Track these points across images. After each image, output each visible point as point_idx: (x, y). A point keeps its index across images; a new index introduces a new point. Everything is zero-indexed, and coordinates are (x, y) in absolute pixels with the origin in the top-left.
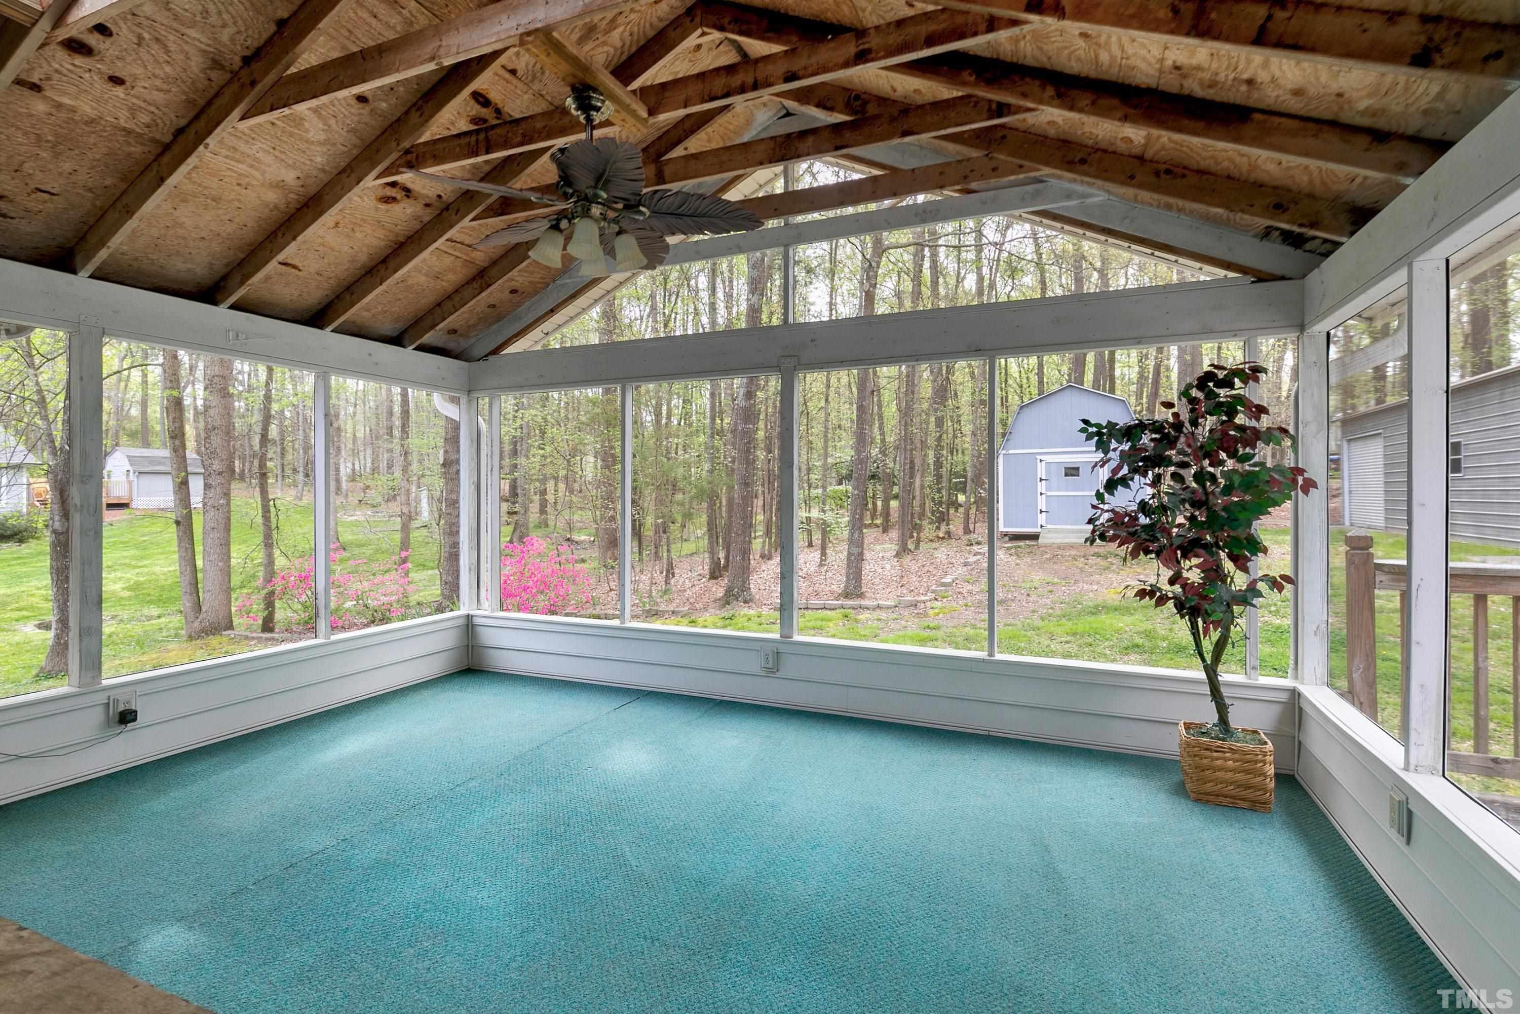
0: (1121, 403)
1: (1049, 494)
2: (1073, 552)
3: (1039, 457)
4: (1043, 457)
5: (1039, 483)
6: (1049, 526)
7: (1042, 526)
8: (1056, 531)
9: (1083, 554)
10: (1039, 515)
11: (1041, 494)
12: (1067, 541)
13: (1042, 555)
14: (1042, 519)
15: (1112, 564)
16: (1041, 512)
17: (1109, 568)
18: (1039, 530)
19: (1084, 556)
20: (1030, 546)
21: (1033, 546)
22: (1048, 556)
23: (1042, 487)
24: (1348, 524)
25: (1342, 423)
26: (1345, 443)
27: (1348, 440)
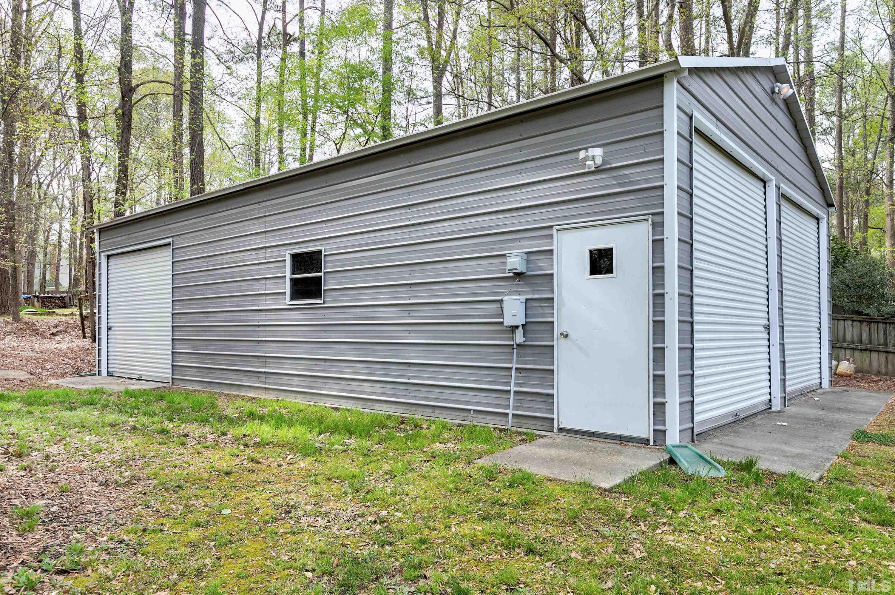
24: (104, 372)
25: (100, 231)
26: (104, 261)
27: (109, 257)
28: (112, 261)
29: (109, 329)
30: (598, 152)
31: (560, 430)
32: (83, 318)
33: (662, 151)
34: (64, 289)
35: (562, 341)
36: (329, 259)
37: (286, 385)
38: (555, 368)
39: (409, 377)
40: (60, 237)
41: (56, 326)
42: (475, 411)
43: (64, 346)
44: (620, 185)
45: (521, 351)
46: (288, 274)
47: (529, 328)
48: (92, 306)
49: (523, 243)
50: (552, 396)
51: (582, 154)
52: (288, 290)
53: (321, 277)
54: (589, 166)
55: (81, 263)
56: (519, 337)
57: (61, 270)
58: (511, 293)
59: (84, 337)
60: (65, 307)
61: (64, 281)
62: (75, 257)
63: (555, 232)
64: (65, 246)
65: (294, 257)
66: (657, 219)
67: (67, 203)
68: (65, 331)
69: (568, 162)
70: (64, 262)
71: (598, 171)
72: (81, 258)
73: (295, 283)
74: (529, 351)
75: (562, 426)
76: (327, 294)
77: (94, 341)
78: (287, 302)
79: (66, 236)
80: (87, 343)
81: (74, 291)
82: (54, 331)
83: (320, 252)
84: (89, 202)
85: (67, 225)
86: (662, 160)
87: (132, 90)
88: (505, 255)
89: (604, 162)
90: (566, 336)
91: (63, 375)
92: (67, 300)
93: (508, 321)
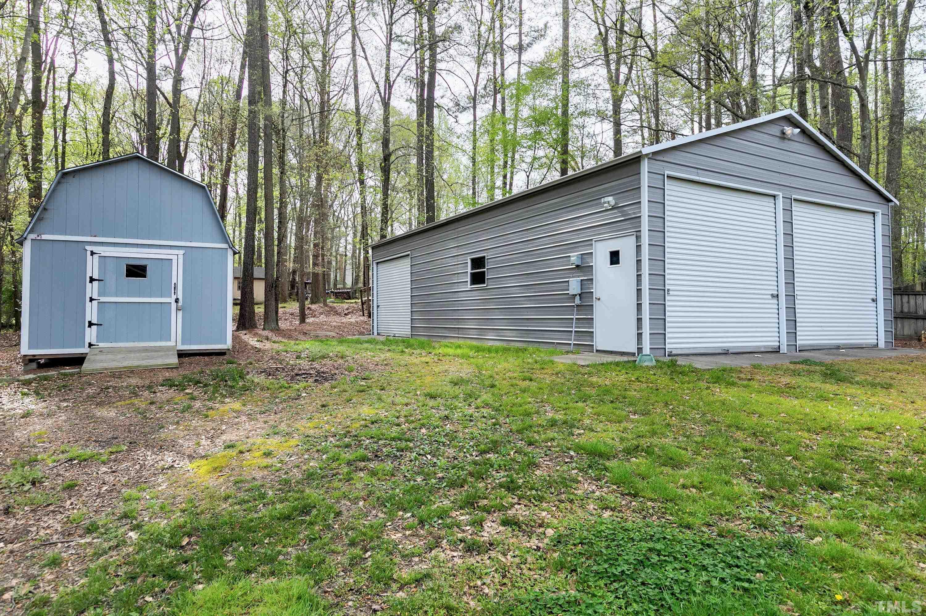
0: (201, 190)
1: (103, 299)
2: (134, 381)
3: (89, 248)
4: (95, 249)
5: (89, 285)
6: (101, 345)
7: (90, 345)
8: (111, 351)
9: (147, 382)
10: (88, 330)
11: (91, 300)
12: (126, 363)
13: (83, 389)
14: (91, 334)
15: (193, 399)
16: (91, 324)
17: (190, 407)
18: (85, 350)
19: (149, 387)
20: (65, 375)
21: (72, 375)
22: (90, 391)
23: (92, 290)
24: (376, 333)
25: (373, 248)
26: (375, 266)
27: (377, 263)
28: (380, 266)
29: (378, 307)
30: (610, 199)
31: (597, 351)
32: (363, 304)
33: (640, 198)
34: (348, 287)
35: (597, 301)
36: (489, 261)
37: (469, 335)
38: (594, 317)
39: (528, 326)
40: (346, 248)
41: (347, 309)
42: (557, 343)
43: (353, 320)
44: (622, 216)
45: (579, 308)
46: (469, 270)
47: (583, 295)
48: (368, 295)
49: (580, 249)
50: (593, 332)
51: (602, 200)
52: (469, 279)
53: (484, 272)
54: (606, 207)
55: (359, 267)
56: (577, 301)
57: (347, 273)
58: (573, 277)
59: (364, 315)
60: (350, 299)
61: (349, 281)
62: (356, 263)
63: (593, 242)
64: (349, 254)
65: (473, 260)
66: (638, 233)
67: (350, 223)
68: (352, 312)
69: (597, 205)
70: (349, 267)
71: (613, 208)
72: (359, 264)
73: (473, 275)
74: (582, 308)
75: (598, 349)
76: (489, 281)
77: (370, 317)
78: (469, 287)
79: (350, 247)
80: (365, 318)
81: (355, 287)
82: (346, 312)
83: (484, 257)
84: (364, 228)
85: (350, 239)
86: (640, 202)
87: (390, 155)
88: (569, 256)
89: (616, 204)
90: (599, 299)
91: (355, 335)
92: (351, 294)
93: (571, 292)
